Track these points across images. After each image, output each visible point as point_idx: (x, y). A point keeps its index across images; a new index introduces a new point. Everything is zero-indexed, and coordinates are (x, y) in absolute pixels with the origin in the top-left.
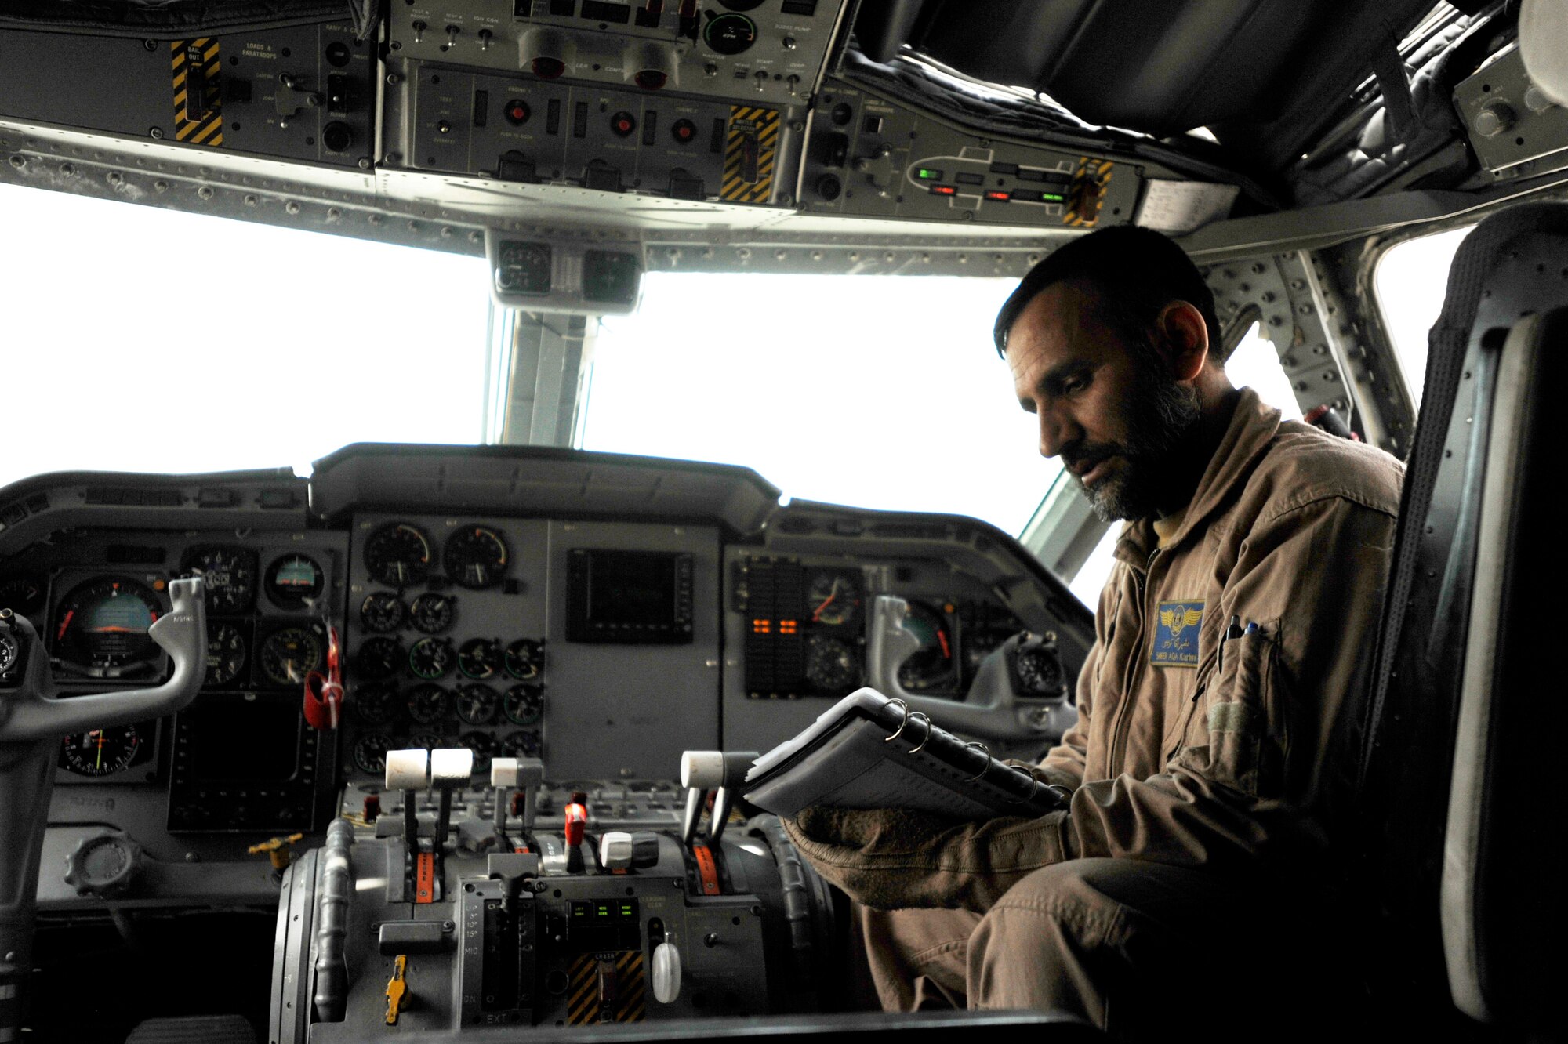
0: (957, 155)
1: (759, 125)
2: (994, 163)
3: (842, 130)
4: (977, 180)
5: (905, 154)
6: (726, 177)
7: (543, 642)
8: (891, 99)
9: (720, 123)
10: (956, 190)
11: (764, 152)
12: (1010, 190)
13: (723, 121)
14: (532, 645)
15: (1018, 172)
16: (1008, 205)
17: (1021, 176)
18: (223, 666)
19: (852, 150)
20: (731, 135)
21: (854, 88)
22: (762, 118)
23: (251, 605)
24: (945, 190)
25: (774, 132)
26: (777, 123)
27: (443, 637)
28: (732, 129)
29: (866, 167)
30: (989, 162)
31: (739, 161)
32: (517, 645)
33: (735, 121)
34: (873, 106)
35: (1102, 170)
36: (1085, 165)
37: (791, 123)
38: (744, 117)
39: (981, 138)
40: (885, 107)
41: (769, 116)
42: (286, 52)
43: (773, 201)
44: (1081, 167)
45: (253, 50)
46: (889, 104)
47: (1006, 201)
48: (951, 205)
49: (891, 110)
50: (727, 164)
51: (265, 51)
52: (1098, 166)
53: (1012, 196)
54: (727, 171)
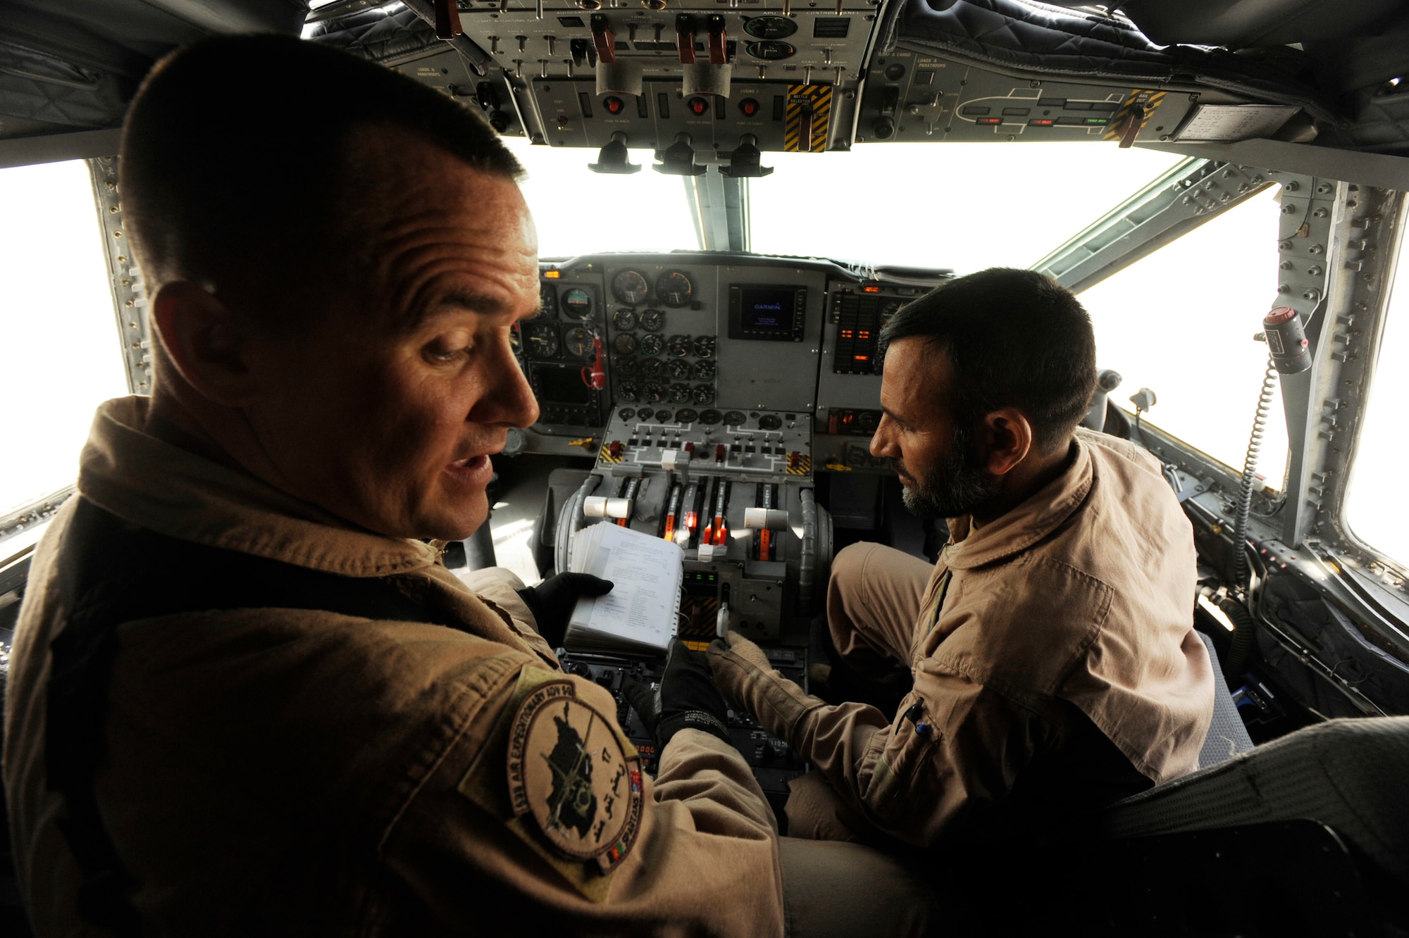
0: (1007, 96)
1: (814, 98)
2: (1040, 99)
3: (895, 84)
4: (1024, 112)
5: (956, 97)
6: (787, 138)
7: (715, 337)
8: (944, 56)
9: (779, 100)
10: (1002, 121)
11: (819, 118)
12: (1055, 118)
13: (782, 98)
14: (709, 339)
15: (1065, 105)
16: (1050, 128)
17: (1068, 106)
18: (549, 345)
19: (903, 98)
20: (789, 107)
21: (908, 51)
22: (816, 92)
23: (557, 316)
24: (992, 121)
25: (828, 101)
26: (831, 95)
27: (659, 333)
28: (789, 102)
29: (916, 111)
30: (1038, 98)
31: (797, 125)
32: (699, 339)
33: (792, 96)
34: (924, 63)
35: (1152, 99)
36: (1137, 96)
37: (844, 91)
38: (800, 93)
39: (1032, 80)
40: (938, 63)
41: (823, 90)
42: (445, 72)
43: (831, 145)
44: (1131, 98)
45: (424, 72)
46: (941, 60)
47: (1051, 126)
48: (995, 131)
49: (944, 66)
50: (787, 128)
51: (431, 71)
52: (1150, 96)
53: (1056, 122)
54: (788, 133)
